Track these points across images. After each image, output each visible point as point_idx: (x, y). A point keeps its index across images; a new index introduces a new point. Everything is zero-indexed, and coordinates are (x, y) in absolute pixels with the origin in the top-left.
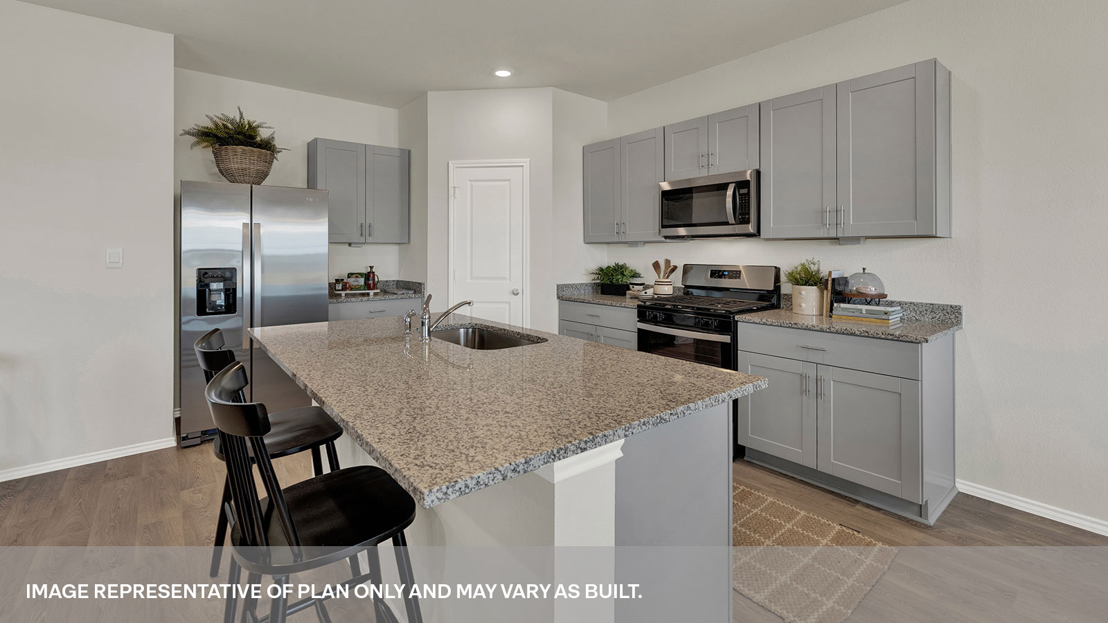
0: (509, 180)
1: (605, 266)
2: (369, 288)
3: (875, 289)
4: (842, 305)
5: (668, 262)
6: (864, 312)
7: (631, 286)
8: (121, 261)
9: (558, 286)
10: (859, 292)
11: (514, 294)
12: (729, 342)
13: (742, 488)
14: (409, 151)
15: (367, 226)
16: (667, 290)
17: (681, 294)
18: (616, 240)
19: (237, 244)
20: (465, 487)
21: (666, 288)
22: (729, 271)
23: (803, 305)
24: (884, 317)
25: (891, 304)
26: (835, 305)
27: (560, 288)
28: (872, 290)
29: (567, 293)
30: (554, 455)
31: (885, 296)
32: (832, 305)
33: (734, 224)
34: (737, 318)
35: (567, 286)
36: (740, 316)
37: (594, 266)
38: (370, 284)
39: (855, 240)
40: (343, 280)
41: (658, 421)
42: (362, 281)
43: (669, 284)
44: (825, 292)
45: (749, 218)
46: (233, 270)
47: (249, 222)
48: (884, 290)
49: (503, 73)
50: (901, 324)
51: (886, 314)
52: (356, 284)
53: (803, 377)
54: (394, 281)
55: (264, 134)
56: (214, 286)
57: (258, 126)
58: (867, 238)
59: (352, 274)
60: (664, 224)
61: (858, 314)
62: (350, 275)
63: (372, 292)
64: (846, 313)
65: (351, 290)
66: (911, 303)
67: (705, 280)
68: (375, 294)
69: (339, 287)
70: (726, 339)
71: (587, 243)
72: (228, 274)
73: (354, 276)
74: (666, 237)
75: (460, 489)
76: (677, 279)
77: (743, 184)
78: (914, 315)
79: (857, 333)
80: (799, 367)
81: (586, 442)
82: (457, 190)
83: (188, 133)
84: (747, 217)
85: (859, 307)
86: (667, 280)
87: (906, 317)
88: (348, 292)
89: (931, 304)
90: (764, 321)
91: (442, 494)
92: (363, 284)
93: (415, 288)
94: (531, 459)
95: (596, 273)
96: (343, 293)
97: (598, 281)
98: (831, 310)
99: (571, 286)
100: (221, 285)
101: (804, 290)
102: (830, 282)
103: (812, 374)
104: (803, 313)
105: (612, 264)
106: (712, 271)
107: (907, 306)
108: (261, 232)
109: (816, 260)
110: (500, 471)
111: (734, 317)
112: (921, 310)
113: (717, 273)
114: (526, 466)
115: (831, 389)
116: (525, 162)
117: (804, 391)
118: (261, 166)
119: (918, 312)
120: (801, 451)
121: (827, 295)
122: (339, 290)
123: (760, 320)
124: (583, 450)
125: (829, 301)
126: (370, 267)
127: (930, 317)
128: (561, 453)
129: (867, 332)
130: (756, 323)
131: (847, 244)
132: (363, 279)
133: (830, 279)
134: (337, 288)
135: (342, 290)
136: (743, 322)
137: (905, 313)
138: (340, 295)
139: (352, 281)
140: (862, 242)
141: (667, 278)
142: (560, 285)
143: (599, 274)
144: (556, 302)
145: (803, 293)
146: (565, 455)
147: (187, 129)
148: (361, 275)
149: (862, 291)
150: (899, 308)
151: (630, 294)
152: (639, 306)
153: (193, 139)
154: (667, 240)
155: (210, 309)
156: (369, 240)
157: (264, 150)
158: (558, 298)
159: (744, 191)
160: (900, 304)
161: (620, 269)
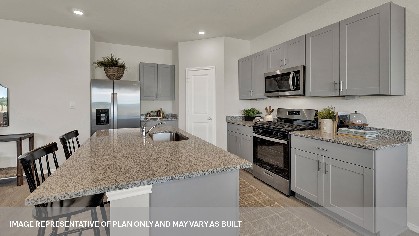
0: (208, 75)
1: (247, 109)
2: (158, 117)
3: (361, 122)
4: (343, 129)
5: (270, 107)
6: (353, 132)
7: (255, 117)
8: (74, 106)
9: (227, 117)
10: (352, 123)
11: (209, 120)
12: (287, 143)
13: (286, 210)
14: (174, 66)
15: (158, 93)
16: (270, 119)
17: (276, 121)
18: (250, 98)
19: (109, 101)
20: (48, 199)
21: (269, 118)
22: (295, 112)
23: (325, 128)
24: (364, 135)
25: (372, 129)
26: (340, 128)
27: (228, 118)
28: (359, 122)
29: (231, 120)
30: (102, 190)
31: (367, 125)
32: (338, 129)
33: (293, 91)
34: (290, 133)
35: (231, 117)
36: (291, 132)
37: (243, 109)
38: (158, 115)
39: (353, 97)
40: (149, 113)
41: (170, 179)
42: (156, 114)
43: (271, 117)
44: (335, 122)
45: (299, 88)
46: (108, 110)
47: (113, 93)
48: (366, 122)
49: (201, 33)
50: (376, 140)
51: (365, 134)
52: (154, 115)
53: (318, 162)
54: (170, 114)
55: (120, 62)
56: (102, 115)
57: (118, 60)
58: (360, 96)
59: (153, 111)
60: (266, 91)
61: (350, 133)
62: (152, 112)
63: (159, 118)
64: (345, 133)
65: (152, 117)
66: (382, 129)
67: (285, 115)
68: (160, 119)
69: (148, 116)
70: (285, 142)
71: (240, 99)
72: (106, 111)
73: (153, 112)
74: (268, 97)
75: (45, 200)
76: (274, 114)
77: (297, 72)
78: (384, 135)
79: (342, 143)
80: (316, 158)
81: (122, 185)
82: (189, 79)
83: (95, 63)
84: (298, 87)
85: (351, 130)
86: (270, 115)
87: (380, 136)
88: (151, 117)
89: (394, 130)
90: (301, 135)
91: (34, 201)
92: (156, 115)
93: (175, 117)
94: (87, 191)
95: (243, 112)
96: (149, 118)
97: (243, 115)
98: (338, 131)
99: (233, 117)
100: (104, 115)
101: (325, 121)
102: (337, 118)
103: (322, 161)
104: (325, 132)
105: (250, 108)
106: (288, 111)
107: (380, 130)
108: (117, 96)
109: (333, 107)
110: (68, 194)
111: (289, 133)
112: (388, 133)
113: (291, 112)
114: (84, 193)
115: (330, 169)
116: (214, 67)
117: (319, 169)
118: (119, 73)
119: (386, 134)
120: (317, 197)
121: (336, 123)
122: (148, 117)
123: (299, 134)
124: (120, 189)
125: (337, 126)
126: (161, 109)
127: (393, 136)
128: (106, 189)
129: (347, 143)
130: (298, 136)
131: (349, 99)
132: (156, 113)
133: (337, 116)
134: (147, 116)
135: (149, 117)
136: (293, 135)
137: (379, 134)
138: (148, 119)
139: (152, 114)
140: (356, 98)
141: (270, 114)
142: (227, 116)
143: (244, 112)
144: (226, 123)
145: (325, 122)
146: (109, 190)
147: (94, 62)
148: (156, 111)
149: (353, 122)
150: (376, 131)
151: (254, 121)
152: (253, 126)
153: (97, 65)
154: (269, 98)
155: (102, 123)
156: (159, 99)
157: (119, 68)
158: (227, 122)
159: (297, 75)
160: (376, 129)
161: (253, 110)
